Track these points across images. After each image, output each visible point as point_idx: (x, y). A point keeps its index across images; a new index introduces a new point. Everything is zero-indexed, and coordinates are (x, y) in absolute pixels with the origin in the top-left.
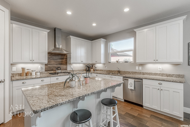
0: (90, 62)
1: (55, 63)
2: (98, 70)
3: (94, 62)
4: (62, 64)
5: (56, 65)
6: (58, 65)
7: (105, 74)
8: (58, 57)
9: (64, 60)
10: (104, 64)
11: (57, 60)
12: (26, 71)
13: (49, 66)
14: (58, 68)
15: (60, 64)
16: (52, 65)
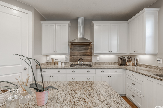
0: (125, 52)
1: (79, 54)
2: (141, 65)
3: (132, 52)
4: (86, 55)
5: (80, 56)
6: (82, 56)
7: (151, 77)
8: (82, 48)
9: (89, 51)
10: (155, 55)
11: (81, 51)
12: (55, 61)
13: (73, 56)
14: (80, 59)
15: (84, 55)
16: (76, 56)
